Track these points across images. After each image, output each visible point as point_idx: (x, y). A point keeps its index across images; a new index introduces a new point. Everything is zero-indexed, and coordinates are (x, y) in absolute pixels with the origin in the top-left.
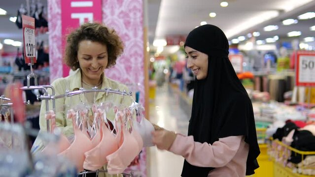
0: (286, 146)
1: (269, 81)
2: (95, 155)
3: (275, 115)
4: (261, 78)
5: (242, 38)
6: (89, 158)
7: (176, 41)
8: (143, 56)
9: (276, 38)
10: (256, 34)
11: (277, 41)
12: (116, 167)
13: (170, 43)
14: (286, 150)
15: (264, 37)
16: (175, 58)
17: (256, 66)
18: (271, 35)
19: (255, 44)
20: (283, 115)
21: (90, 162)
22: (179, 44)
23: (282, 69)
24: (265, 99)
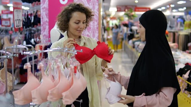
0: (185, 80)
1: (179, 35)
2: (55, 92)
3: (179, 59)
4: (174, 34)
5: (163, 8)
6: (51, 94)
7: (123, 9)
8: (98, 21)
9: (185, 8)
10: (172, 6)
11: (185, 10)
12: (68, 100)
13: (119, 10)
14: (184, 82)
15: (177, 7)
16: (122, 19)
17: (171, 26)
18: (182, 6)
19: (172, 12)
20: (185, 59)
21: (51, 97)
22: (125, 11)
23: (187, 29)
24: (175, 47)
